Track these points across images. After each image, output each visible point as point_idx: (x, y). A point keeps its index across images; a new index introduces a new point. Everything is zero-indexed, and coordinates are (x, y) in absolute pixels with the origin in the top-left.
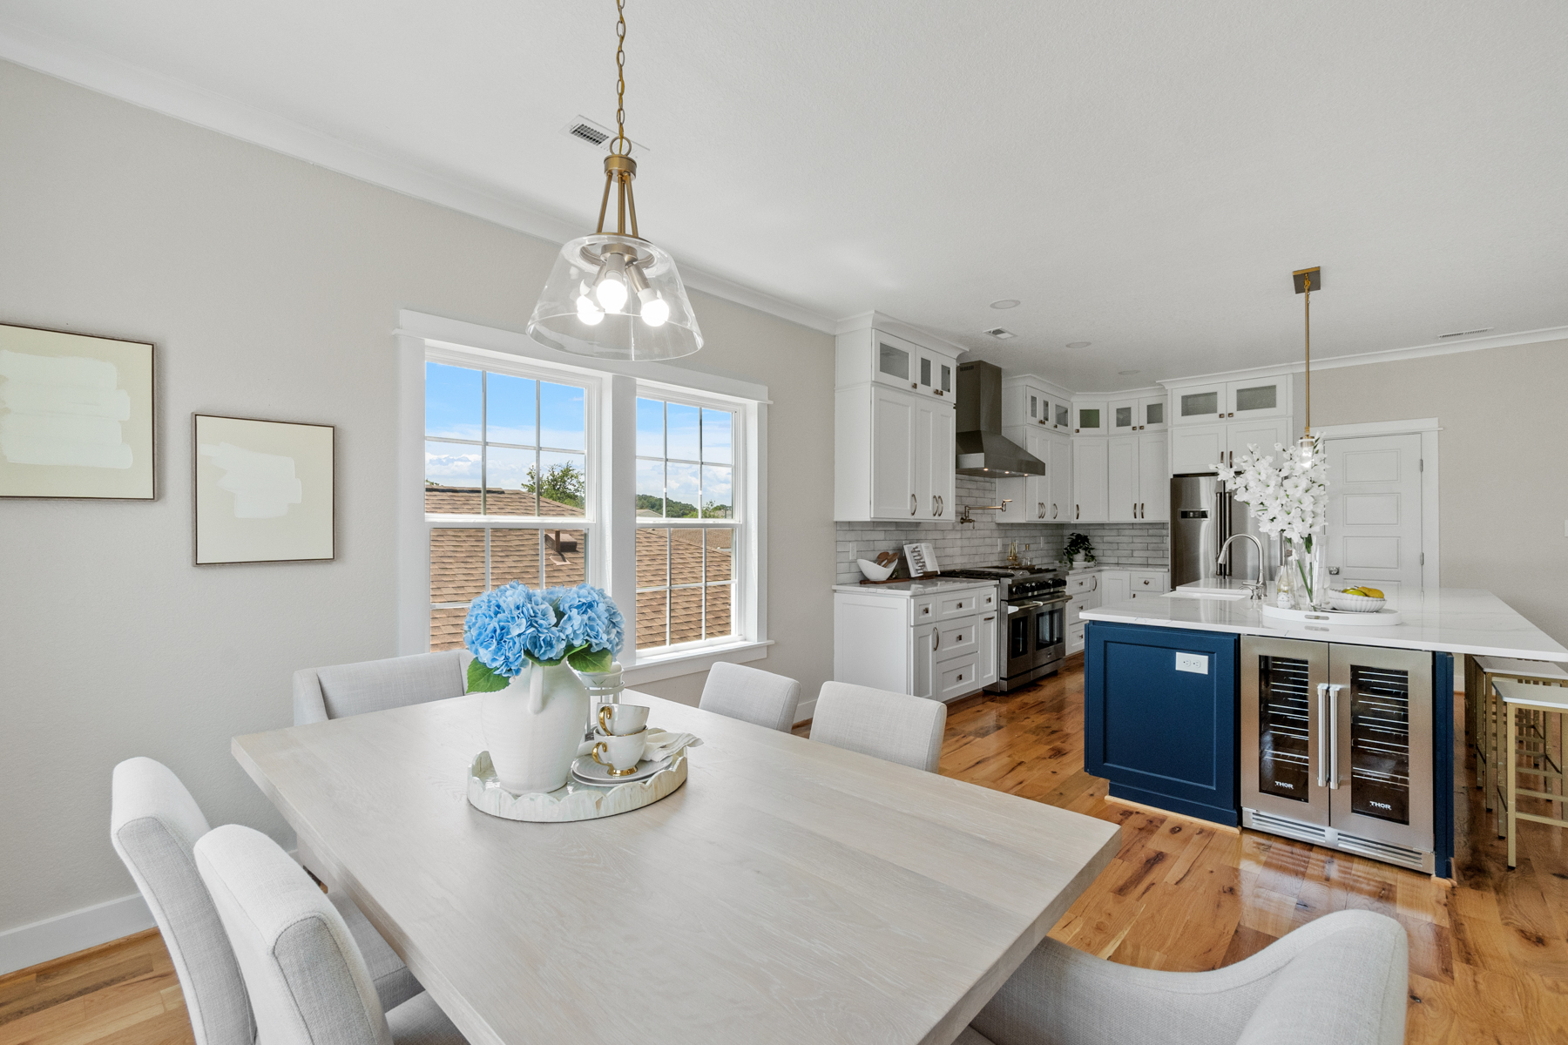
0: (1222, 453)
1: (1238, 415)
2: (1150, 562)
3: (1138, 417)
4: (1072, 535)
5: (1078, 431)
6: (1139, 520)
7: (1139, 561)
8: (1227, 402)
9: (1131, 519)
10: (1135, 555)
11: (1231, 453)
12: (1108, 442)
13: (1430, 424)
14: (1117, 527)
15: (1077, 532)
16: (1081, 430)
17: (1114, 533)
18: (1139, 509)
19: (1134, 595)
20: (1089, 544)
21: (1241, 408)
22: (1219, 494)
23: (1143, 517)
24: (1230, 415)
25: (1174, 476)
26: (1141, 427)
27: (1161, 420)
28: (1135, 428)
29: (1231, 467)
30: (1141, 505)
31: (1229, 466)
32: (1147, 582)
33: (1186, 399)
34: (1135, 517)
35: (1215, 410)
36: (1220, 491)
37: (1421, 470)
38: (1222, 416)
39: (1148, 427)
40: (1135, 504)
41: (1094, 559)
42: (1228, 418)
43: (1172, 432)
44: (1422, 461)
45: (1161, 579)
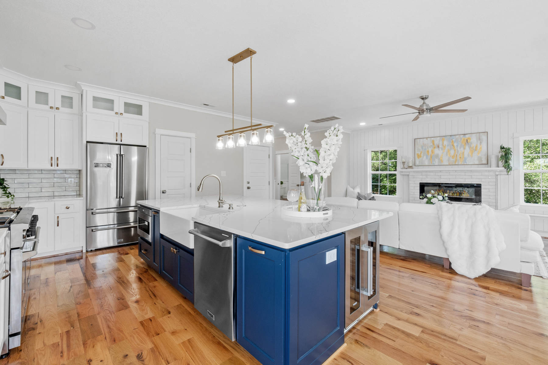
0: (117, 133)
1: (125, 115)
2: (56, 194)
3: (55, 100)
5: (3, 98)
6: (54, 167)
7: (47, 194)
8: (119, 107)
9: (49, 167)
10: (43, 191)
11: (121, 134)
12: (28, 111)
13: (193, 135)
14: (28, 172)
16: (6, 97)
17: (26, 176)
18: (54, 161)
19: (58, 217)
20: (5, 185)
21: (126, 112)
22: (117, 155)
23: (58, 166)
24: (121, 114)
25: (87, 142)
26: (57, 108)
27: (71, 107)
28: (51, 108)
29: (121, 141)
30: (58, 158)
31: (120, 141)
32: (68, 207)
33: (95, 99)
34: (52, 166)
35: (112, 110)
36: (117, 153)
37: (191, 152)
38: (117, 114)
39: (62, 109)
40: (52, 158)
41: (12, 196)
42: (120, 115)
43: (86, 115)
44: (191, 149)
45: (79, 204)
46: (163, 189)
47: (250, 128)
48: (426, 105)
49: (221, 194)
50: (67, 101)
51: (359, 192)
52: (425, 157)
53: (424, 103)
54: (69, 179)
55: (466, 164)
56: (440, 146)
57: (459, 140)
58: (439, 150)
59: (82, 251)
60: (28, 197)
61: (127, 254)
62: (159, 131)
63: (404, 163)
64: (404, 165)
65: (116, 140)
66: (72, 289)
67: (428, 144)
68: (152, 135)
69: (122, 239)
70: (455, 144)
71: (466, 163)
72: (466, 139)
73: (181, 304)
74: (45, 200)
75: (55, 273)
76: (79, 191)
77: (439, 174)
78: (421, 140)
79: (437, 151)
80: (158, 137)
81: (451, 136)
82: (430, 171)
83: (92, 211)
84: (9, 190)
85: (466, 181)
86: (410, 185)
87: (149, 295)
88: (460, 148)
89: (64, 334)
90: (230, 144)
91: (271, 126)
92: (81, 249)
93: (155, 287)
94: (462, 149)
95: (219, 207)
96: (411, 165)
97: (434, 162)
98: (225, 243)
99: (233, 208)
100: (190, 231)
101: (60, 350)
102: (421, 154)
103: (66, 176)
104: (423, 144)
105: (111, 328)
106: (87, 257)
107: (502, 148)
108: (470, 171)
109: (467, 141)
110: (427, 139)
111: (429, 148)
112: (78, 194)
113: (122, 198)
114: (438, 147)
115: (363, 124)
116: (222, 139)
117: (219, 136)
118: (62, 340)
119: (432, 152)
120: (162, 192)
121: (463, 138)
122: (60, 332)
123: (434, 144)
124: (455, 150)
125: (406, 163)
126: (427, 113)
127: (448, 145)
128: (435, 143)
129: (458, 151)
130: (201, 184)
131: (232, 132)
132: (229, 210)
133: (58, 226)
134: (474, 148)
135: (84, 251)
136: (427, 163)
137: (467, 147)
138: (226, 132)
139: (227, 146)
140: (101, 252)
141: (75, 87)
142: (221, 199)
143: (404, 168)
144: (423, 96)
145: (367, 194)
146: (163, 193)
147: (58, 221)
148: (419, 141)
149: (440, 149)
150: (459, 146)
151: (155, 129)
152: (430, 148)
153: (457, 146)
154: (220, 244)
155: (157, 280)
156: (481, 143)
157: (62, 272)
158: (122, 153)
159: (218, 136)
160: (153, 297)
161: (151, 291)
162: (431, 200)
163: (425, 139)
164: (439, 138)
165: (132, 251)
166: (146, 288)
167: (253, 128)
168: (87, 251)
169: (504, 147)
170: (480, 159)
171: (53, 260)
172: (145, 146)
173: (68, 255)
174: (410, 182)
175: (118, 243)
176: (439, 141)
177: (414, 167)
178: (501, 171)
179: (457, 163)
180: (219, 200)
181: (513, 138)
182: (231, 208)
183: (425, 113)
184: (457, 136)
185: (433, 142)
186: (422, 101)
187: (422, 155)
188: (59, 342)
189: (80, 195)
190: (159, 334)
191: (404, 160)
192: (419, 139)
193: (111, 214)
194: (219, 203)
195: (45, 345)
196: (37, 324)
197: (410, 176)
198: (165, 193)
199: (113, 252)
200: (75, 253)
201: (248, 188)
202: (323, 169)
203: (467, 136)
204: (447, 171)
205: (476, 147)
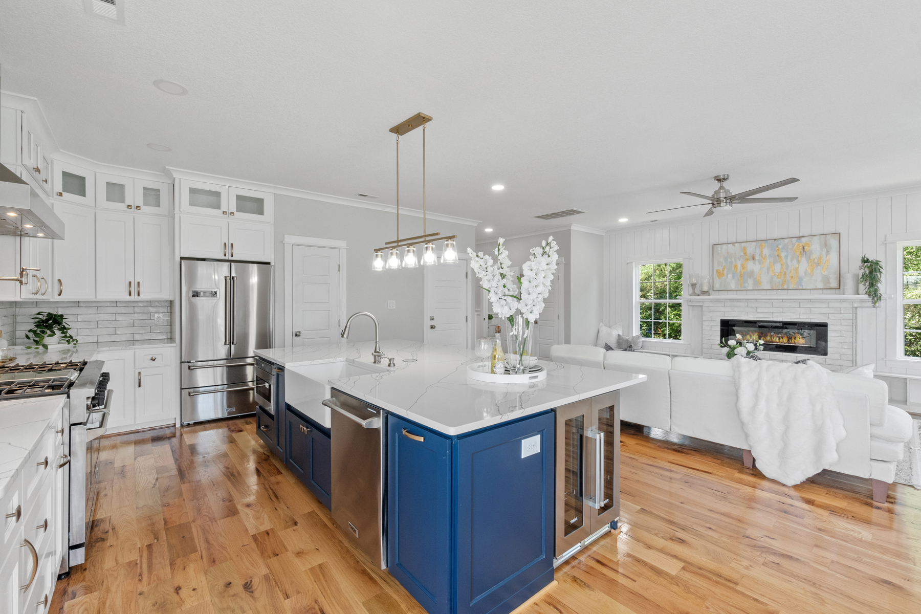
0: (225, 244)
1: (237, 214)
2: (137, 337)
3: (135, 195)
4: (39, 314)
5: (61, 194)
6: (134, 297)
7: (124, 338)
8: (229, 203)
9: (126, 297)
10: (118, 332)
11: (232, 244)
12: (95, 213)
13: (342, 244)
14: (96, 305)
15: (46, 310)
16: (64, 193)
17: (94, 311)
18: (134, 287)
19: (139, 373)
20: (64, 324)
21: (239, 209)
22: (226, 278)
23: (139, 295)
24: (232, 213)
25: (182, 258)
26: (137, 207)
27: (158, 205)
28: (129, 207)
29: (232, 256)
30: (139, 283)
31: (230, 255)
32: (154, 358)
33: (193, 191)
34: (130, 295)
35: (218, 207)
36: (226, 275)
37: (339, 270)
38: (225, 213)
39: (145, 209)
40: (130, 283)
41: (74, 340)
42: (230, 216)
43: (180, 217)
44: (339, 265)
45: (169, 354)
46: (296, 330)
47: (422, 240)
48: (725, 192)
49: (378, 342)
50: (153, 196)
51: (621, 334)
52: (730, 276)
53: (721, 188)
54: (156, 315)
55: (801, 288)
56: (757, 257)
57: (790, 247)
58: (754, 263)
59: (175, 425)
60: (97, 342)
61: (241, 431)
62: (289, 239)
63: (694, 285)
64: (694, 289)
65: (224, 255)
66: (158, 484)
67: (735, 253)
68: (279, 244)
69: (234, 408)
70: (783, 254)
71: (802, 286)
72: (801, 245)
73: (313, 511)
74: (120, 348)
75: (135, 459)
76: (171, 332)
77: (754, 305)
78: (724, 246)
79: (750, 266)
80: (288, 248)
81: (775, 240)
82: (738, 301)
83: (190, 364)
84: (70, 332)
85: (801, 317)
86: (704, 323)
87: (267, 495)
88: (792, 261)
89: (145, 548)
90: (394, 262)
91: (453, 237)
92: (174, 422)
93: (278, 483)
94: (795, 262)
95: (375, 362)
96: (705, 288)
97: (746, 284)
98: (371, 422)
99: (394, 365)
100: (324, 401)
101: (138, 571)
102: (723, 270)
103: (152, 310)
104: (728, 253)
105: (210, 542)
106: (181, 435)
107: (865, 261)
108: (808, 301)
109: (804, 249)
110: (734, 246)
111: (737, 260)
112: (169, 337)
113: (233, 344)
114: (754, 259)
115: (623, 220)
116: (381, 255)
117: (377, 250)
118: (141, 557)
119: (743, 267)
120: (294, 335)
121: (797, 244)
122: (139, 545)
123: (745, 254)
124: (782, 265)
125: (698, 286)
126: (726, 205)
127: (770, 256)
128: (748, 253)
129: (787, 266)
130: (346, 327)
131: (396, 244)
132: (388, 368)
133: (139, 386)
134: (816, 261)
135: (178, 425)
136: (733, 286)
137: (804, 260)
138: (387, 243)
139: (389, 266)
140: (202, 427)
141: (163, 174)
142: (378, 350)
143: (694, 294)
144: (720, 176)
145: (633, 337)
146: (296, 335)
147: (140, 380)
148: (719, 249)
149: (757, 262)
150: (789, 258)
151: (284, 237)
152: (740, 260)
153: (786, 257)
154: (364, 423)
155: (282, 474)
156: (828, 252)
157: (145, 456)
158: (233, 274)
159: (375, 250)
160: (274, 498)
161: (271, 489)
162: (735, 351)
163: (731, 245)
164: (754, 244)
165: (248, 427)
166: (264, 485)
167: (427, 238)
168: (182, 426)
169: (868, 260)
170: (826, 279)
171: (133, 437)
172: (269, 263)
173: (155, 431)
174: (704, 318)
175: (229, 413)
176: (756, 249)
177: (711, 292)
178: (862, 301)
179: (785, 287)
180: (375, 352)
181: (886, 243)
182: (392, 365)
183: (722, 204)
184: (786, 241)
185: (745, 249)
186: (718, 184)
187: (725, 272)
188: (137, 559)
189: (171, 339)
190: (277, 555)
191: (694, 281)
192: (719, 246)
193: (219, 369)
194: (375, 356)
195: (117, 563)
196: (107, 532)
197: (704, 309)
198: (299, 336)
199: (220, 427)
200: (164, 428)
201: (432, 327)
202: (527, 308)
203: (803, 240)
204: (768, 301)
205: (820, 258)
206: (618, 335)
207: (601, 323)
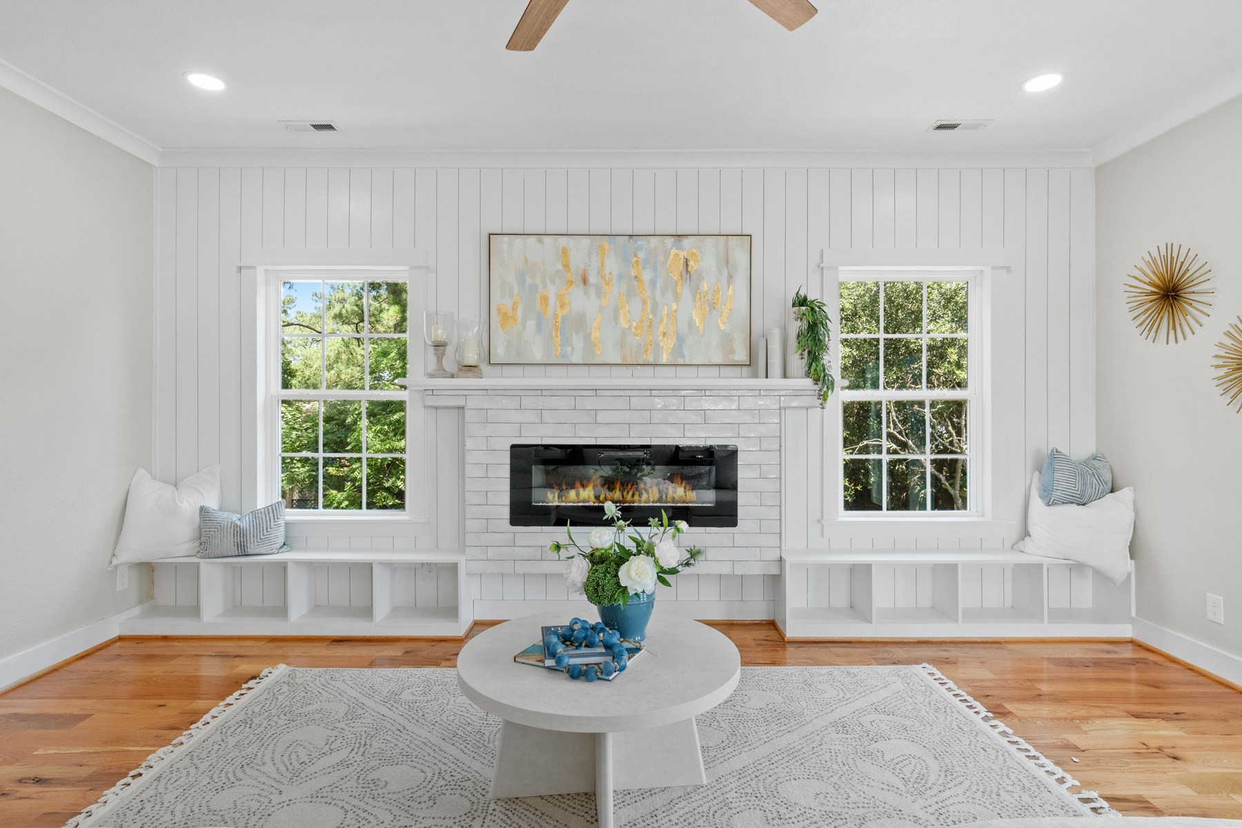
51: (212, 503)
52: (531, 325)
55: (680, 361)
56: (593, 279)
57: (661, 258)
58: (586, 293)
63: (439, 346)
64: (439, 359)
67: (543, 263)
70: (647, 276)
71: (683, 357)
72: (683, 254)
77: (591, 403)
78: (518, 241)
79: (579, 300)
81: (630, 236)
82: (554, 392)
85: (687, 434)
86: (468, 458)
88: (663, 293)
94: (669, 297)
96: (471, 357)
97: (569, 349)
102: (514, 309)
104: (526, 261)
107: (802, 302)
109: (687, 265)
110: (541, 242)
111: (548, 282)
114: (585, 281)
119: (562, 302)
121: (674, 251)
123: (566, 266)
124: (644, 302)
125: (450, 350)
127: (620, 277)
128: (572, 265)
129: (655, 306)
134: (709, 297)
136: (538, 356)
137: (686, 292)
143: (440, 372)
145: (254, 513)
148: (505, 247)
149: (592, 292)
150: (658, 285)
152: (553, 282)
153: (653, 282)
156: (730, 277)
162: (622, 572)
163: (533, 238)
164: (586, 240)
169: (805, 299)
170: (726, 341)
174: (470, 444)
176: (589, 257)
177: (484, 367)
178: (797, 393)
179: (652, 359)
184: (654, 240)
185: (565, 253)
187: (519, 314)
191: (441, 335)
192: (506, 238)
197: (468, 414)
203: (686, 242)
204: (621, 393)
205: (716, 291)
206: (203, 511)
207: (141, 471)
